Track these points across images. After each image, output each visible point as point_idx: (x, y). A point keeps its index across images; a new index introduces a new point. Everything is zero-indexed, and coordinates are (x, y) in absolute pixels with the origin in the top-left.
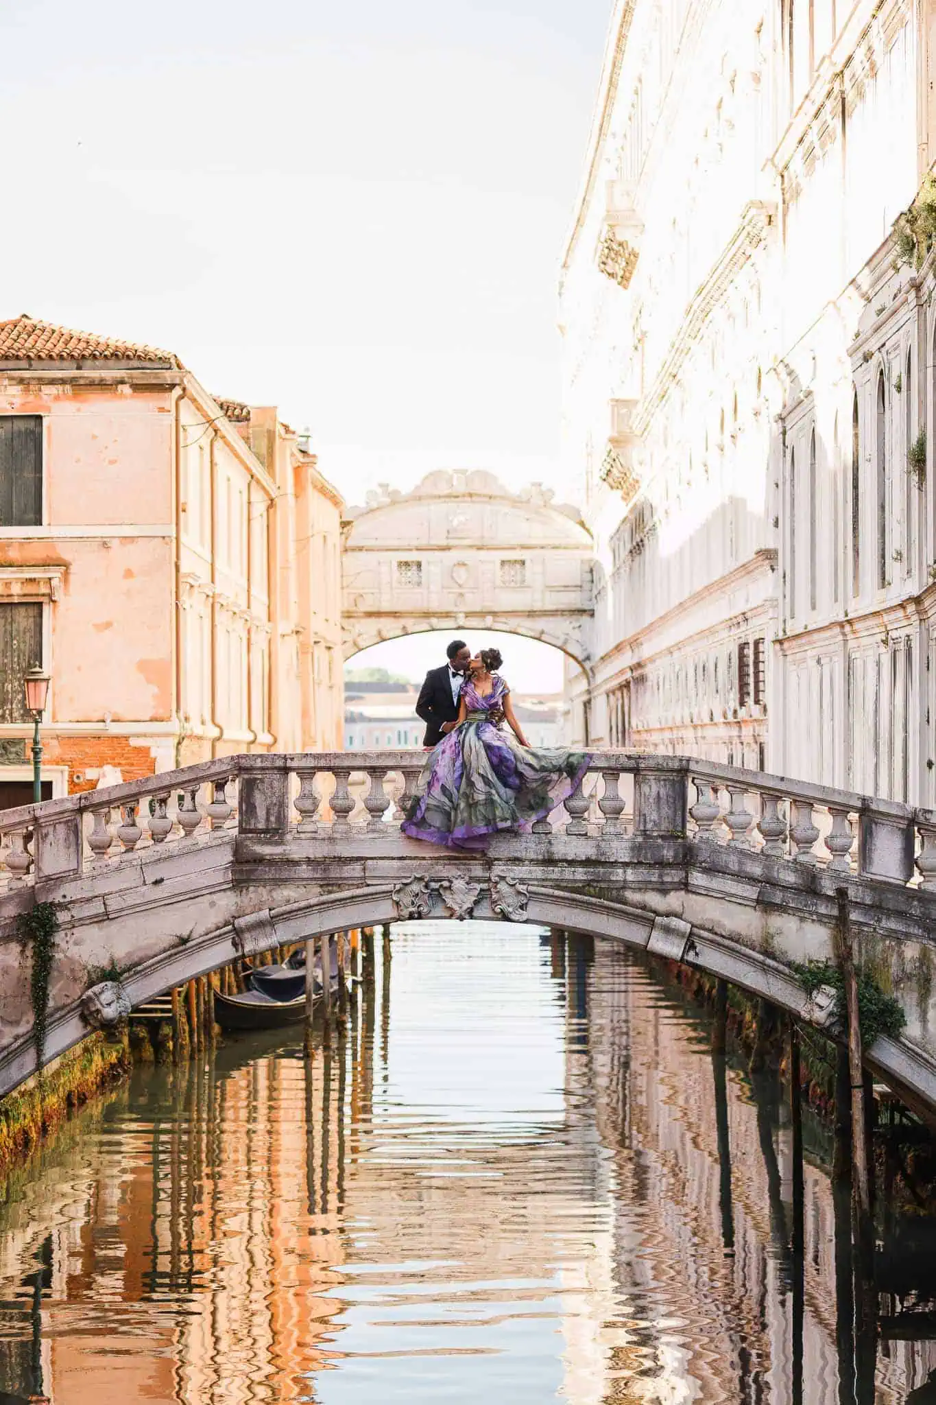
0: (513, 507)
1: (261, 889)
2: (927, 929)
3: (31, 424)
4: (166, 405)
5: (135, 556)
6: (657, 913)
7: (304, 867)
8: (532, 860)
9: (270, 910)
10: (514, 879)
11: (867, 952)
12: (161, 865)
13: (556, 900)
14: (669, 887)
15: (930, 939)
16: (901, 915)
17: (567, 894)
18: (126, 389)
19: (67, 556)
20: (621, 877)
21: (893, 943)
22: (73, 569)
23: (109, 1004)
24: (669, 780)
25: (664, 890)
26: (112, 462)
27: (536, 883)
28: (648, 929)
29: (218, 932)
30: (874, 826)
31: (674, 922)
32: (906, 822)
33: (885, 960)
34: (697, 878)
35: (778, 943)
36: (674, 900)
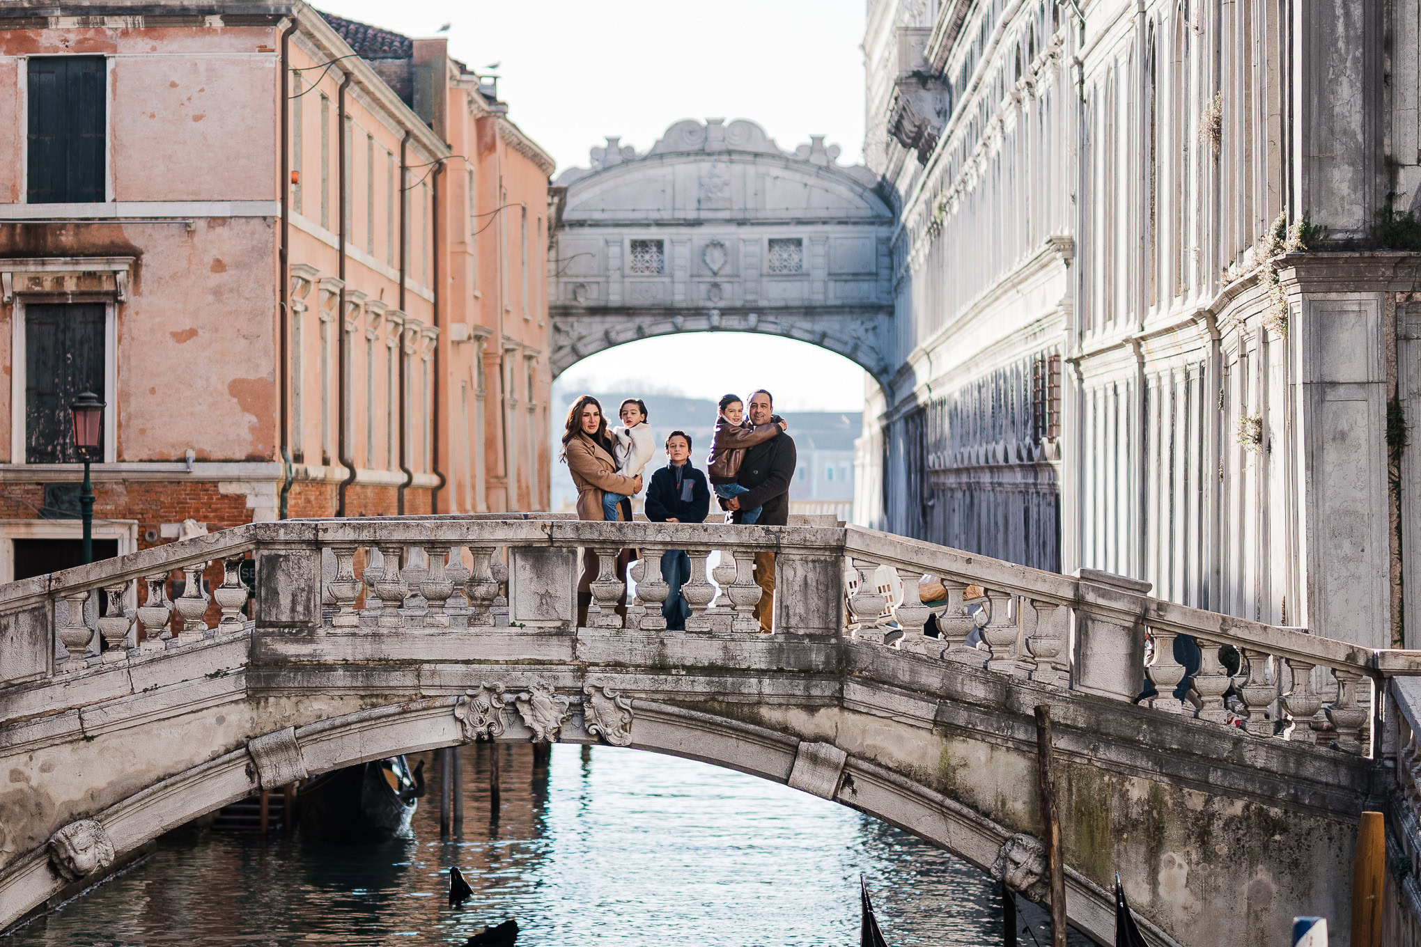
0: (786, 168)
1: (284, 701)
2: (1158, 762)
3: (92, 67)
4: (270, 44)
5: (226, 243)
6: (802, 738)
7: (341, 672)
8: (639, 666)
9: (296, 728)
10: (613, 690)
11: (1079, 790)
12: (155, 668)
13: (670, 719)
14: (819, 702)
15: (1162, 774)
16: (1127, 743)
17: (684, 711)
18: (216, 21)
19: (137, 242)
20: (754, 690)
21: (1114, 780)
22: (145, 258)
23: (85, 850)
24: (818, 561)
25: (811, 708)
26: (197, 118)
27: (643, 696)
28: (789, 759)
29: (227, 757)
30: (1090, 623)
31: (825, 750)
32: (1133, 619)
33: (1103, 803)
34: (855, 692)
35: (963, 778)
36: (826, 720)
